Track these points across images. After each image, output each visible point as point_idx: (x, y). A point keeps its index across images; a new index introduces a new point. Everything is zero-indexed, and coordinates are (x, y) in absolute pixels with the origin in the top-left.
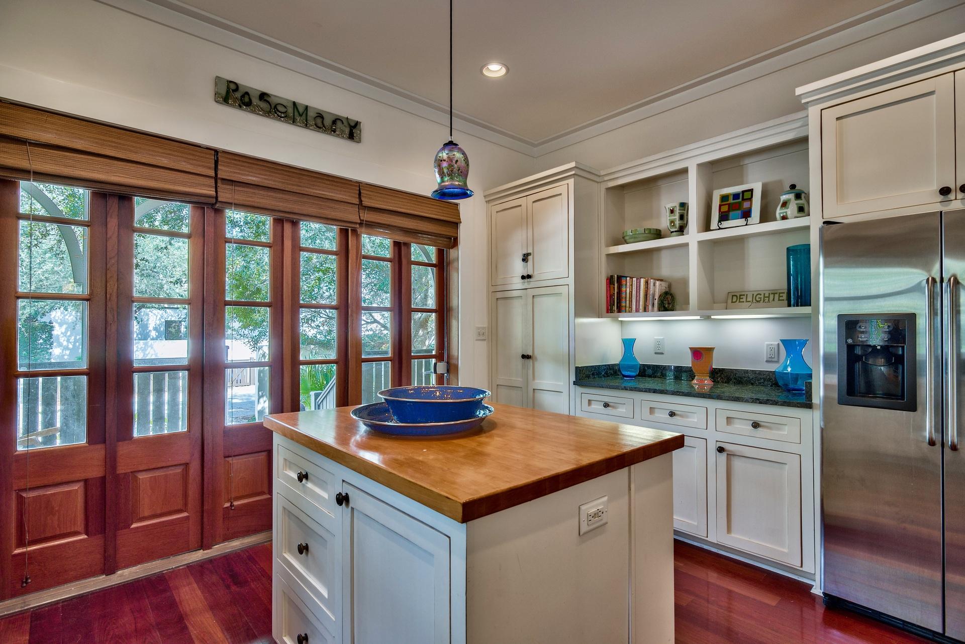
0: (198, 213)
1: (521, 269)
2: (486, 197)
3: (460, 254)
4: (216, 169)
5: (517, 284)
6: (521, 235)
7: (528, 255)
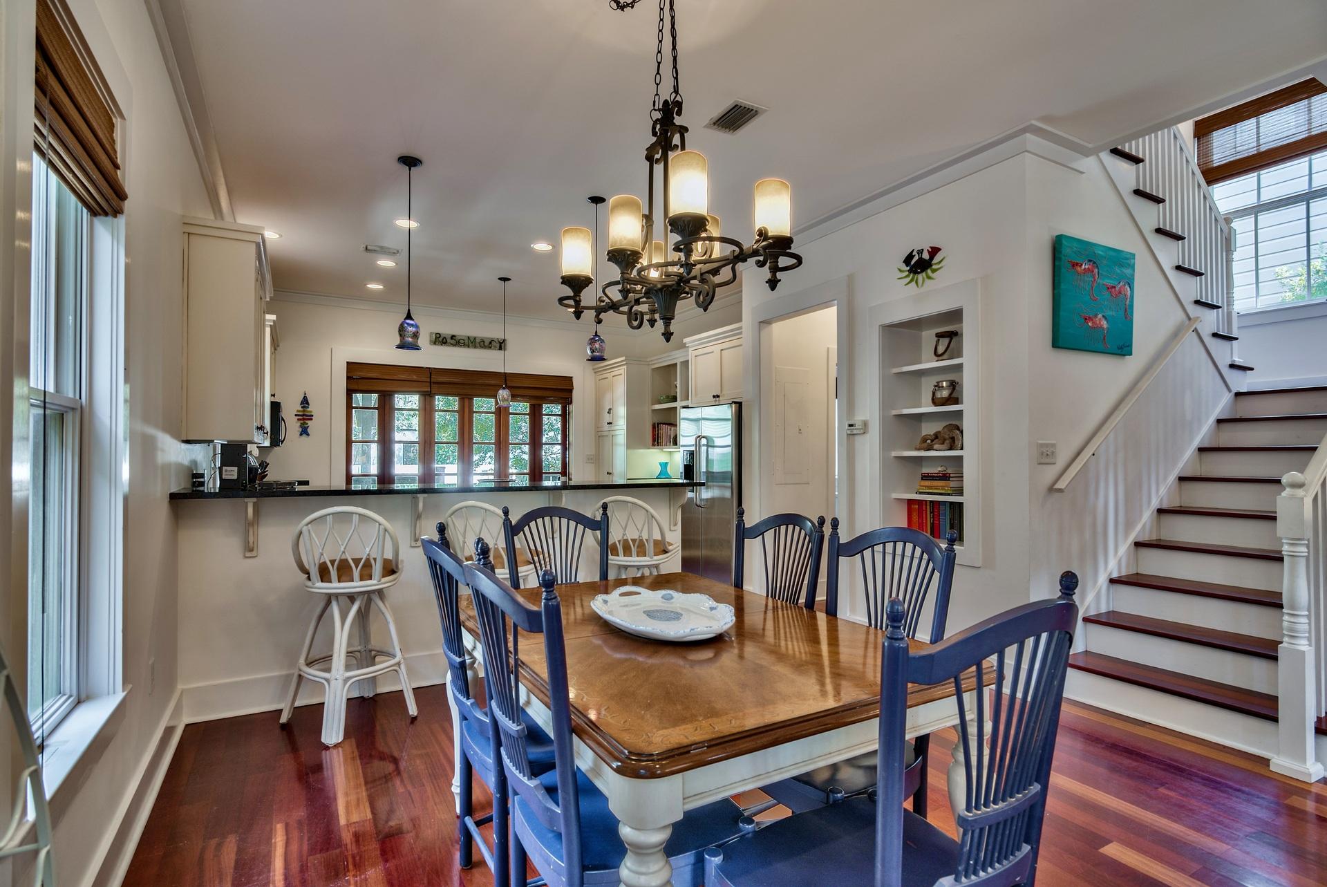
0: (423, 398)
1: (607, 418)
2: (594, 369)
3: (573, 408)
4: (431, 378)
5: (606, 427)
6: (608, 397)
7: (610, 409)
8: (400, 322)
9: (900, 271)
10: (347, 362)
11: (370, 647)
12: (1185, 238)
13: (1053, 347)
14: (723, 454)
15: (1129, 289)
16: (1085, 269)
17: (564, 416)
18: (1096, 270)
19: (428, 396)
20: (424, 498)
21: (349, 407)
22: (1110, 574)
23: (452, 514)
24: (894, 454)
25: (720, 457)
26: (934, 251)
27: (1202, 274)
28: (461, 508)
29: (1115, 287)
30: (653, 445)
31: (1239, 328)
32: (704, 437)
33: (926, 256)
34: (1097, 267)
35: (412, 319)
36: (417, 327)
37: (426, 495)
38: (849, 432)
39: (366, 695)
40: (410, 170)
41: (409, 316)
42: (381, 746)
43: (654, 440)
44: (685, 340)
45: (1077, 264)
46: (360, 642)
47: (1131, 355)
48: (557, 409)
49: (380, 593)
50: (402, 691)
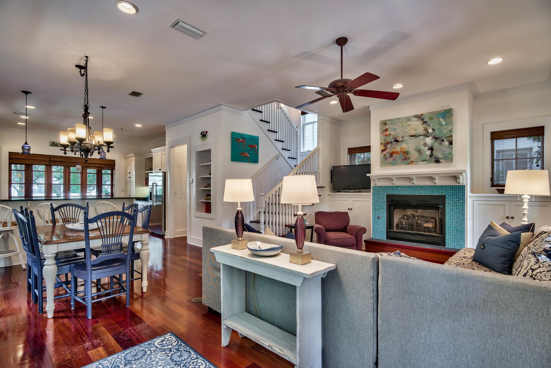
0: (46, 167)
1: (129, 175)
2: (124, 157)
3: (116, 172)
4: (50, 159)
5: (129, 179)
6: (129, 168)
7: (130, 172)
8: (23, 145)
9: (200, 137)
10: (9, 152)
11: (9, 250)
12: (277, 132)
13: (231, 161)
14: (160, 189)
15: (257, 146)
16: (241, 141)
17: (112, 174)
18: (245, 141)
19: (49, 167)
20: (30, 202)
21: (10, 170)
22: (251, 220)
23: (40, 207)
24: (201, 189)
25: (159, 190)
26: (207, 132)
27: (284, 142)
28: (42, 205)
29: (252, 145)
30: (146, 185)
31: (300, 156)
32: (155, 183)
33: (205, 133)
34: (245, 140)
35: (27, 144)
36: (29, 147)
37: (31, 201)
38: (189, 182)
39: (8, 266)
40: (26, 95)
41: (26, 143)
42: (13, 280)
43: (146, 184)
44: (152, 150)
45: (238, 140)
46: (5, 248)
47: (258, 163)
48: (109, 172)
49: (11, 231)
50: (21, 265)
